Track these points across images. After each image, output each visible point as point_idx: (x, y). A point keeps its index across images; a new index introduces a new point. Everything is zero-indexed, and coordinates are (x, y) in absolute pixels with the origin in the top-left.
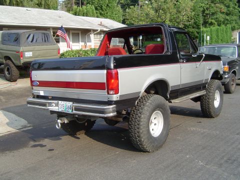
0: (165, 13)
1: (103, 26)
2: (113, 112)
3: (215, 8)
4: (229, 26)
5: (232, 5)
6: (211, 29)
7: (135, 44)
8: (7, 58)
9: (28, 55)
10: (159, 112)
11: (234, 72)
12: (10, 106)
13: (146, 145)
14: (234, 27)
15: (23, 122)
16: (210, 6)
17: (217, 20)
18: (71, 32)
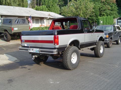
0: (80, 10)
1: (50, 16)
2: (56, 52)
3: (105, 7)
4: (112, 16)
5: (114, 6)
6: (103, 18)
7: (66, 25)
8: (6, 30)
9: (16, 29)
10: (75, 53)
11: (111, 38)
12: (8, 52)
13: (70, 67)
14: (115, 16)
15: (15, 59)
16: (103, 6)
17: (106, 13)
18: (35, 18)
